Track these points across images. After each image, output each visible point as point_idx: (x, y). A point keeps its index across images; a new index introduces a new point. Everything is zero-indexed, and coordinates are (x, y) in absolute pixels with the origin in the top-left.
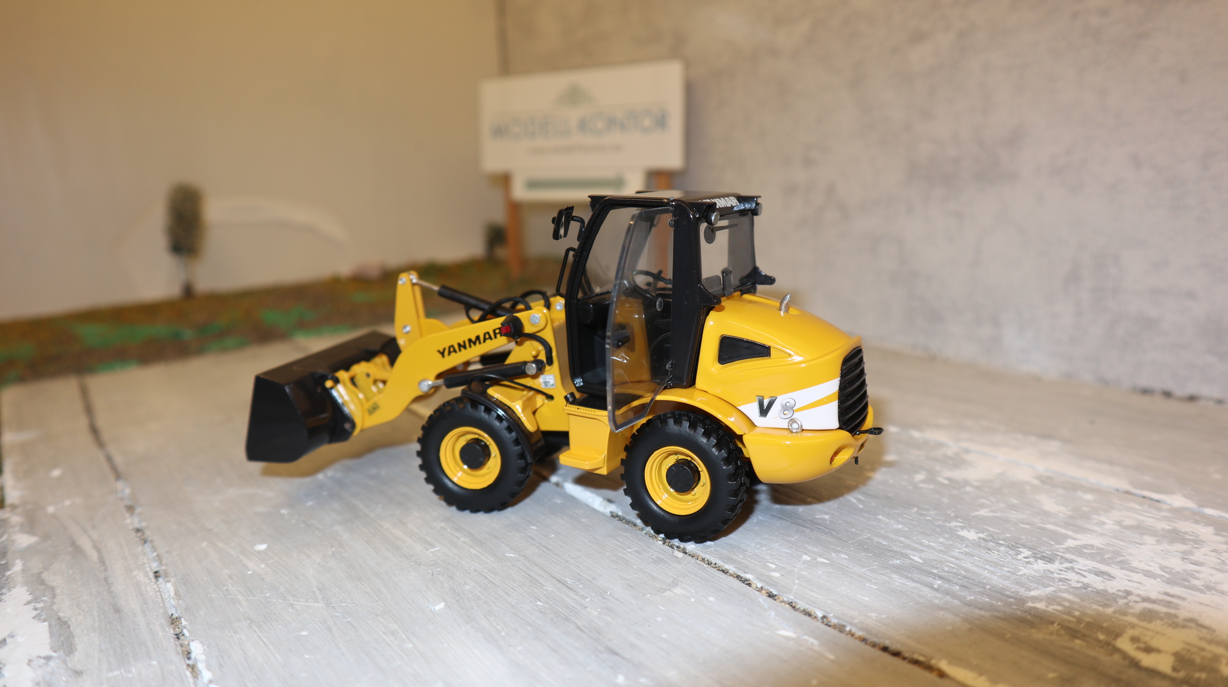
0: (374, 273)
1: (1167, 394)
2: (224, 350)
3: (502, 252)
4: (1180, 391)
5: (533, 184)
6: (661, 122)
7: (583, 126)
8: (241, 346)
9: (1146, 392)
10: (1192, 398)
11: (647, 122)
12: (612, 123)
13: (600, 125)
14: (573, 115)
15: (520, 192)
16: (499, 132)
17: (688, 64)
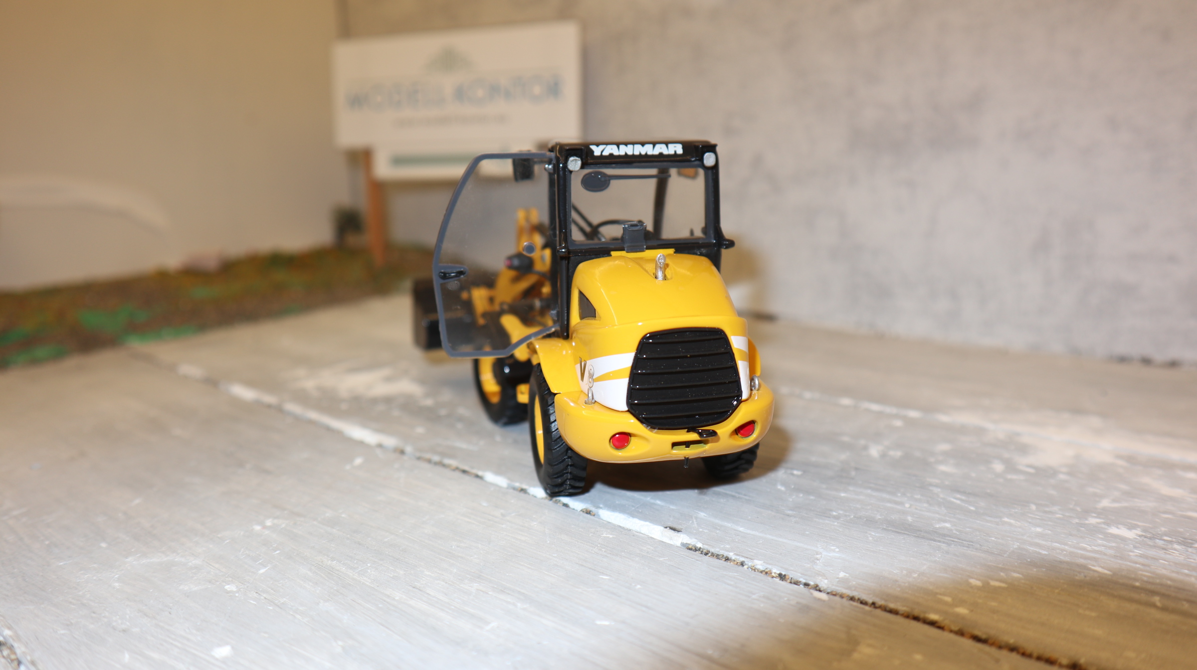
0: (211, 263)
1: (1146, 361)
2: (35, 362)
3: (352, 240)
4: (1159, 357)
5: (399, 161)
6: (554, 89)
7: (460, 94)
8: (58, 356)
9: (1123, 360)
10: (1173, 364)
11: (537, 90)
12: (494, 90)
13: (480, 93)
14: (448, 82)
15: (383, 169)
16: (357, 101)
17: (585, 28)
